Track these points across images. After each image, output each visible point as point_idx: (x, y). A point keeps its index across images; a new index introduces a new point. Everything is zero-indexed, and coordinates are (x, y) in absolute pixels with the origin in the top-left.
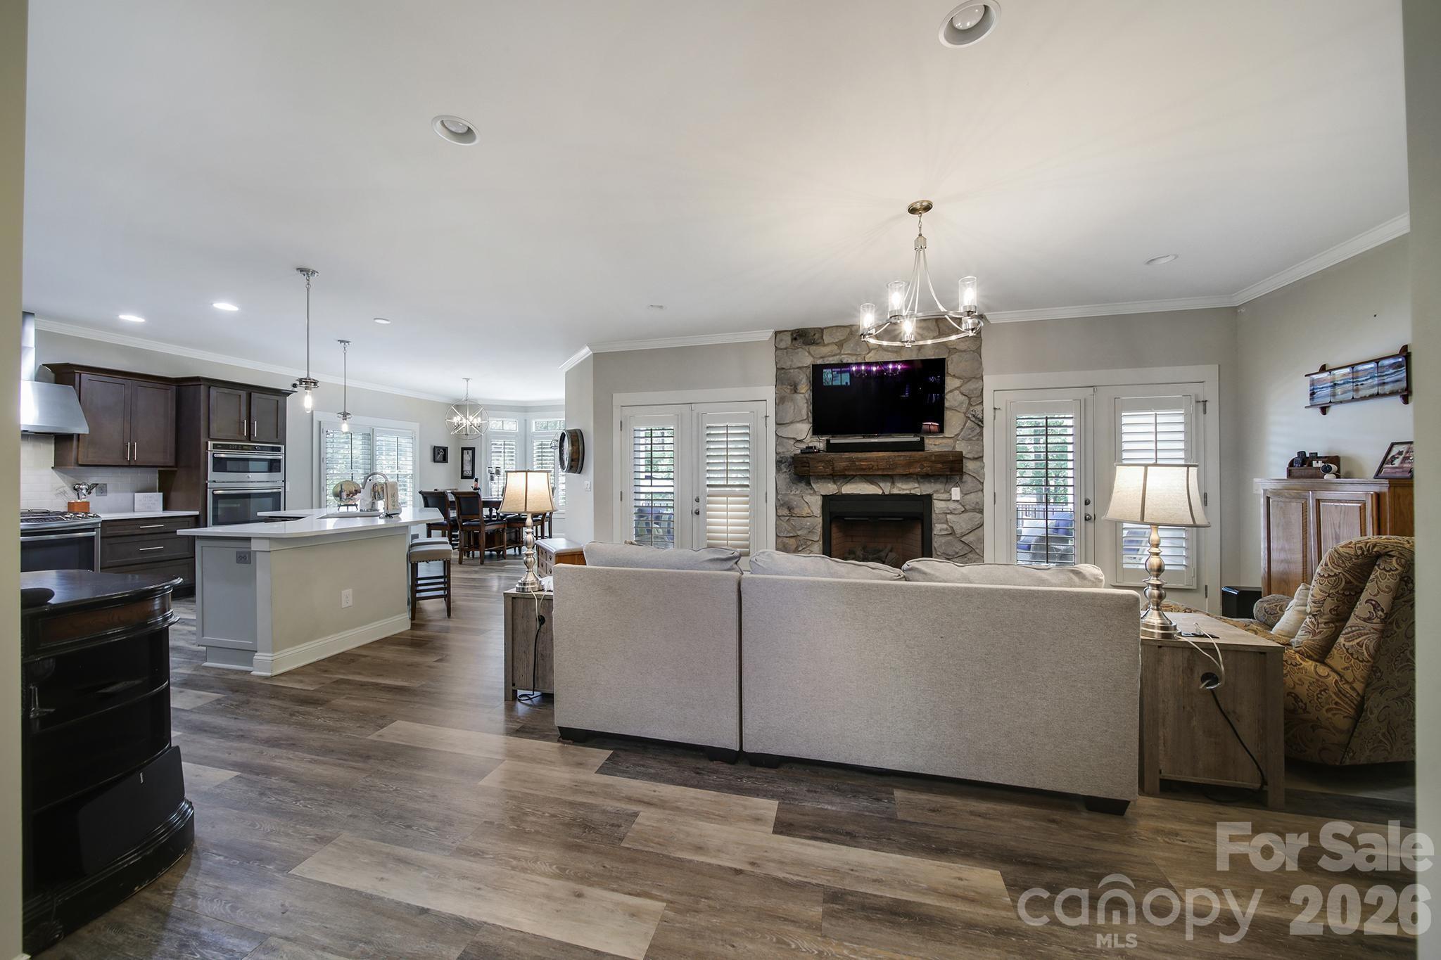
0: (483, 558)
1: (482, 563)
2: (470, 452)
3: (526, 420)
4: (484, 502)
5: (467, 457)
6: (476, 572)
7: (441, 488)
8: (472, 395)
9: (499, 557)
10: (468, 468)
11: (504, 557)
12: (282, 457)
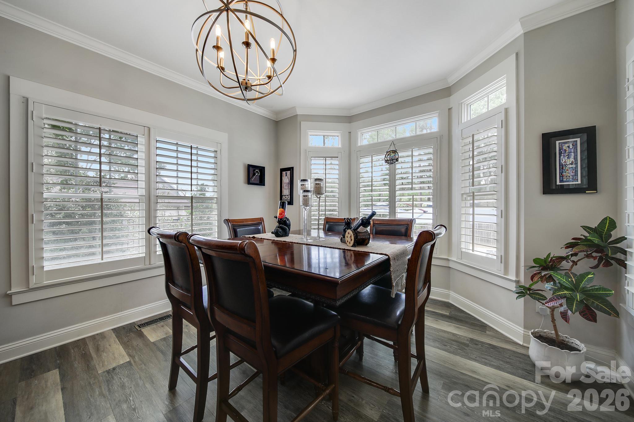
2: (289, 172)
3: (350, 133)
5: (286, 179)
7: (256, 216)
10: (286, 192)
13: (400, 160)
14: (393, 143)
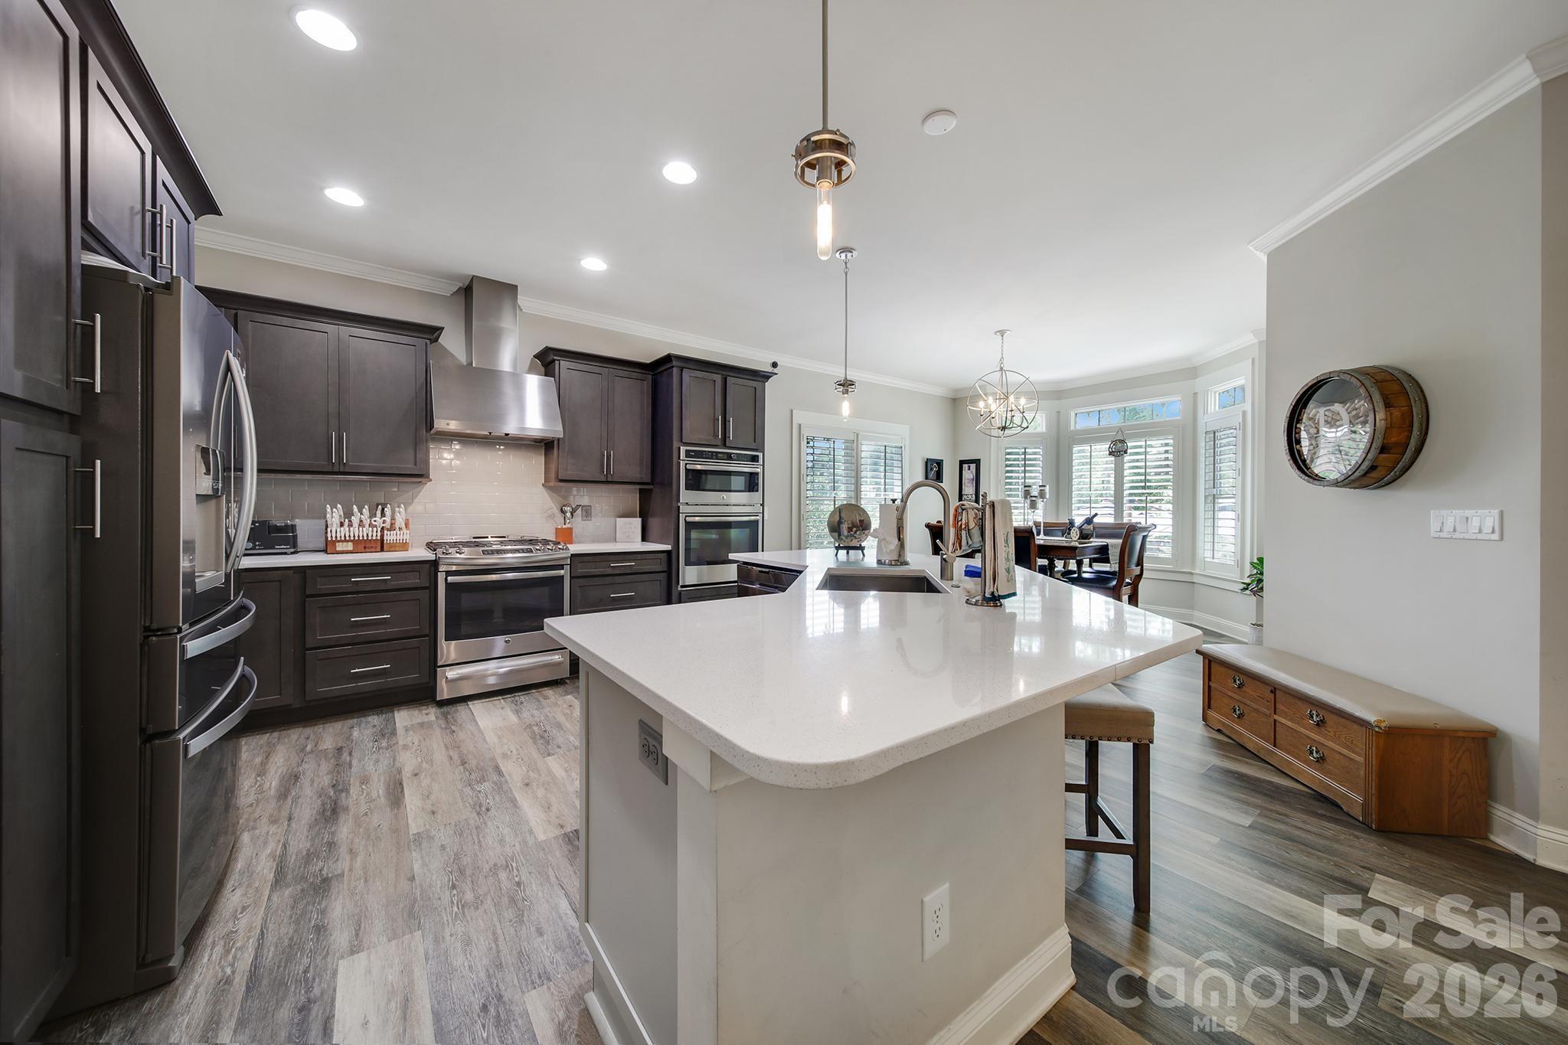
2: (973, 466)
3: (1059, 412)
5: (969, 474)
10: (969, 490)
12: (759, 470)
13: (1129, 451)
14: (1120, 430)
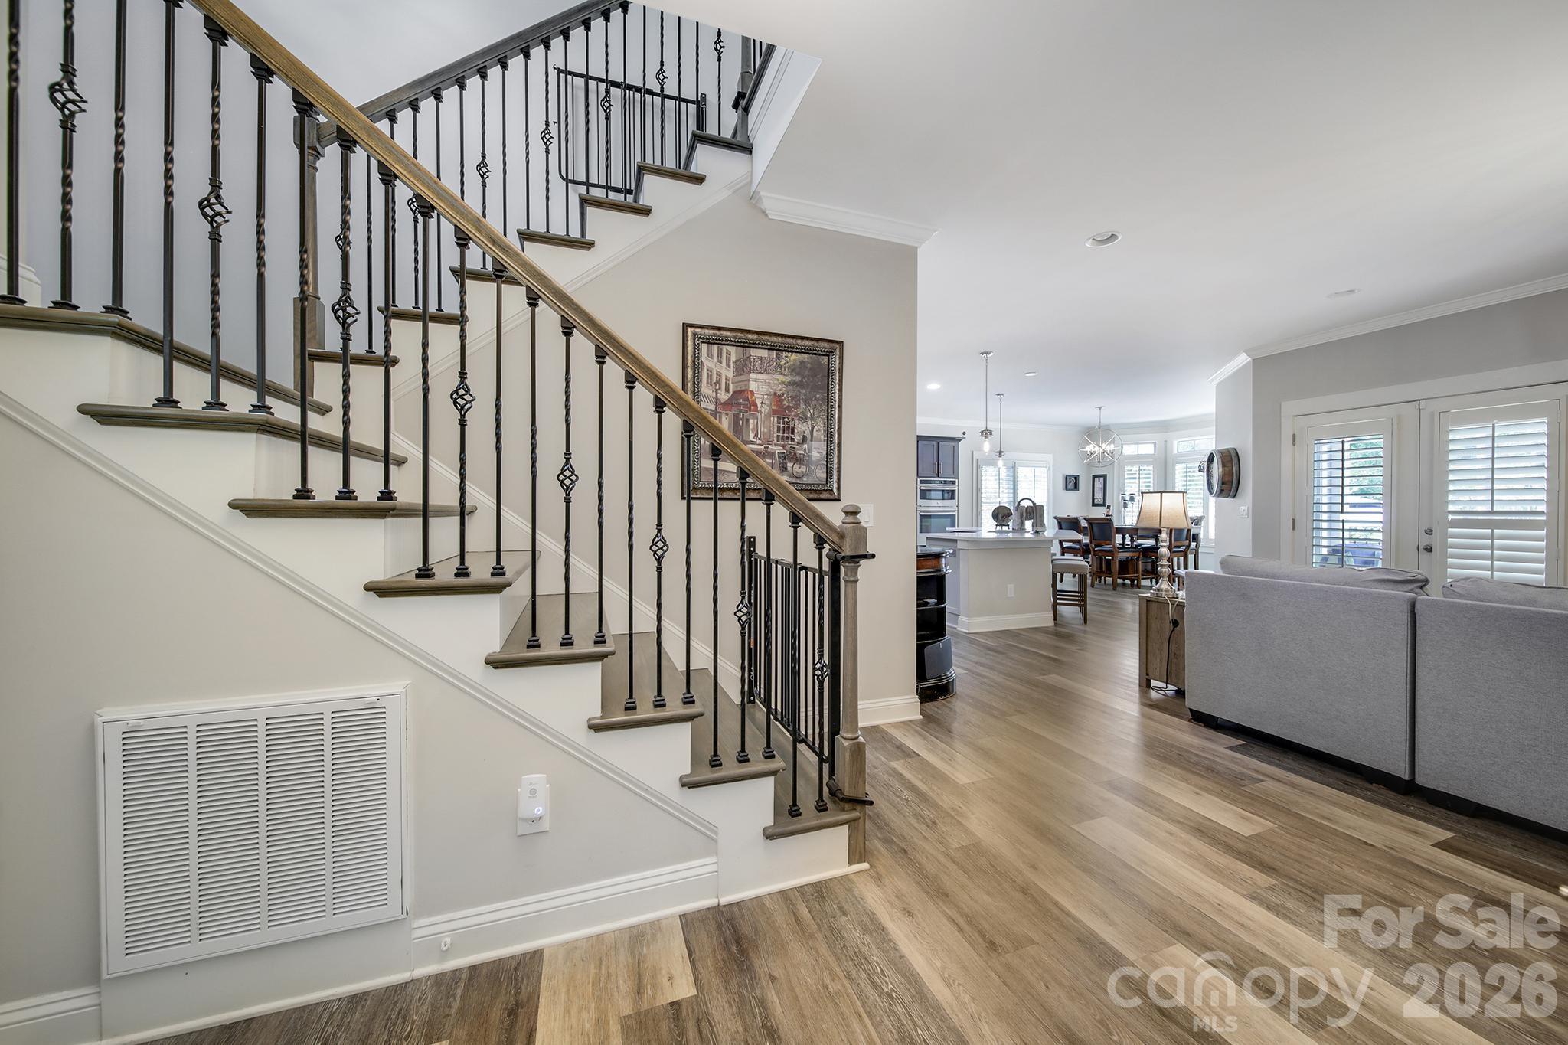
0: (1114, 583)
1: (1114, 589)
2: (1102, 479)
3: (1166, 441)
4: (1117, 528)
5: (1099, 484)
6: (1109, 596)
7: (1073, 515)
8: (1104, 422)
9: (1132, 585)
10: (1099, 496)
11: (1139, 586)
12: (956, 489)
